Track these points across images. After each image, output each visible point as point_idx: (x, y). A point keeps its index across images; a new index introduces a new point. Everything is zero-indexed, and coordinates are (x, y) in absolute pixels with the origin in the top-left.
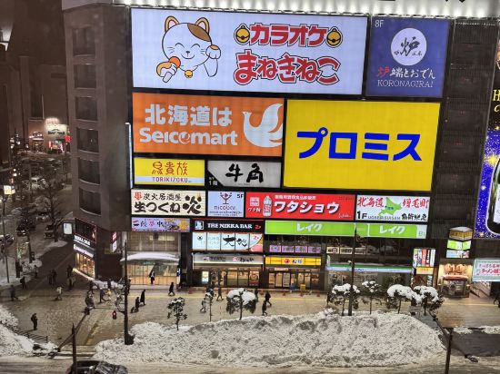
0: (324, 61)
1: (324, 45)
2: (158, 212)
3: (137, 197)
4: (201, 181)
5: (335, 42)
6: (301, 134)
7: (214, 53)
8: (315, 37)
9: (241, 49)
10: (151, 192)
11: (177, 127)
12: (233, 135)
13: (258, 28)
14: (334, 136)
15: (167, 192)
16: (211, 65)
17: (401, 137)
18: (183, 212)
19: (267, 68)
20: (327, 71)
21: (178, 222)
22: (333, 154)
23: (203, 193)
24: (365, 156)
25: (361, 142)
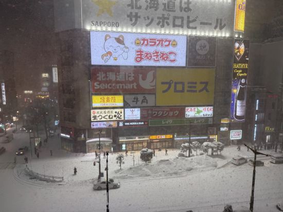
0: (171, 53)
1: (170, 46)
2: (103, 119)
3: (93, 113)
4: (121, 104)
5: (175, 45)
6: (163, 83)
7: (126, 50)
8: (167, 43)
9: (137, 48)
10: (100, 111)
11: (110, 81)
12: (135, 84)
13: (144, 40)
14: (176, 83)
15: (107, 110)
16: (125, 55)
17: (201, 83)
18: (114, 119)
19: (148, 56)
20: (172, 57)
21: (112, 123)
22: (176, 91)
23: (122, 110)
24: (188, 91)
25: (186, 85)
